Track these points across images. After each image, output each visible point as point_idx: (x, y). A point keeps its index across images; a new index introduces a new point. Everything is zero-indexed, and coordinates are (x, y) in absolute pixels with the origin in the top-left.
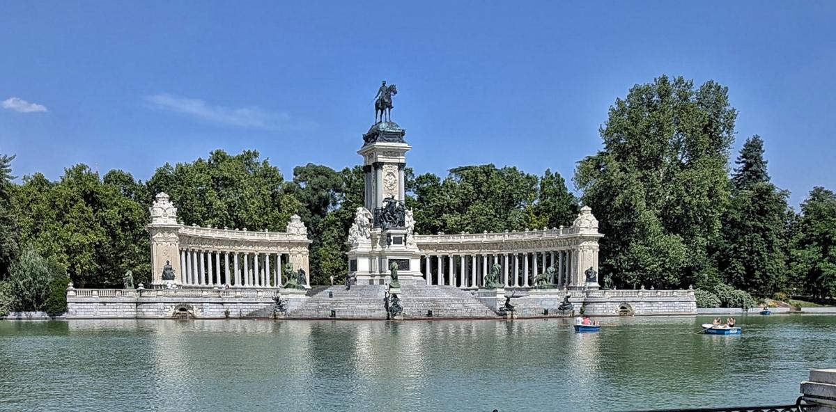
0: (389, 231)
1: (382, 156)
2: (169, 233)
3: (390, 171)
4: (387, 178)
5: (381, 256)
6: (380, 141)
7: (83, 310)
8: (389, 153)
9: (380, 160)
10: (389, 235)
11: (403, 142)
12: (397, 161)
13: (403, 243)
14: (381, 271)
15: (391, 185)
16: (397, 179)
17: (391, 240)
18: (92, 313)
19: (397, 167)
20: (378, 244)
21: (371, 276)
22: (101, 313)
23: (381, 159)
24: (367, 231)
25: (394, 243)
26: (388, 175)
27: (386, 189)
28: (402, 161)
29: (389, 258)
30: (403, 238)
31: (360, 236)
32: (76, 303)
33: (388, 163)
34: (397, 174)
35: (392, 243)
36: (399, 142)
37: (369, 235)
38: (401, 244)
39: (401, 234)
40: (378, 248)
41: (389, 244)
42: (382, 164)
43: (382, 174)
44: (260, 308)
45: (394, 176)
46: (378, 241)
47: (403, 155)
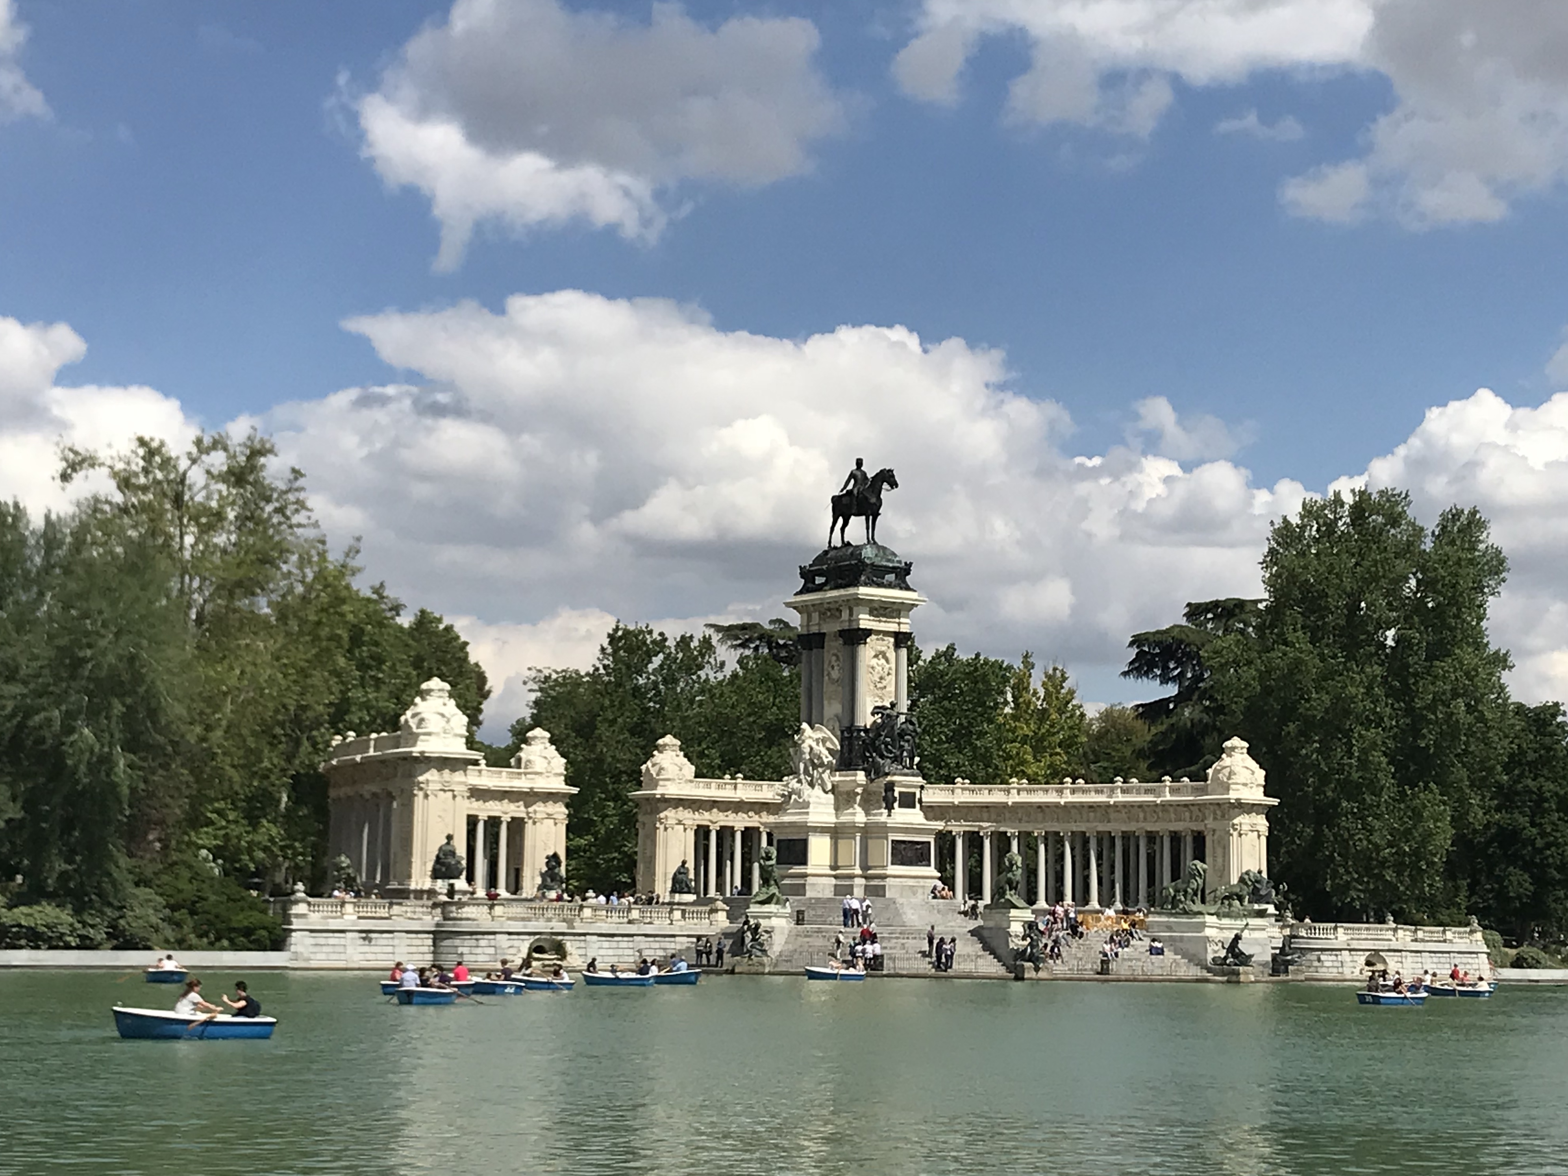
0: (889, 778)
1: (867, 617)
2: (453, 770)
3: (879, 648)
4: (874, 662)
5: (869, 832)
6: (866, 585)
7: (325, 949)
8: (882, 612)
9: (863, 625)
10: (890, 787)
11: (908, 588)
12: (892, 627)
13: (918, 806)
14: (865, 867)
15: (881, 678)
16: (893, 666)
17: (895, 799)
18: (343, 957)
19: (892, 640)
20: (856, 806)
21: (836, 877)
22: (361, 957)
23: (865, 621)
24: (825, 776)
25: (900, 806)
26: (876, 656)
27: (872, 687)
28: (905, 629)
29: (893, 837)
30: (918, 796)
31: (805, 786)
32: (312, 931)
33: (878, 632)
34: (891, 655)
35: (896, 805)
36: (901, 589)
37: (829, 787)
38: (914, 807)
39: (915, 787)
40: (859, 816)
41: (890, 808)
42: (869, 632)
43: (867, 653)
44: (678, 947)
45: (887, 661)
46: (858, 798)
47: (907, 617)
